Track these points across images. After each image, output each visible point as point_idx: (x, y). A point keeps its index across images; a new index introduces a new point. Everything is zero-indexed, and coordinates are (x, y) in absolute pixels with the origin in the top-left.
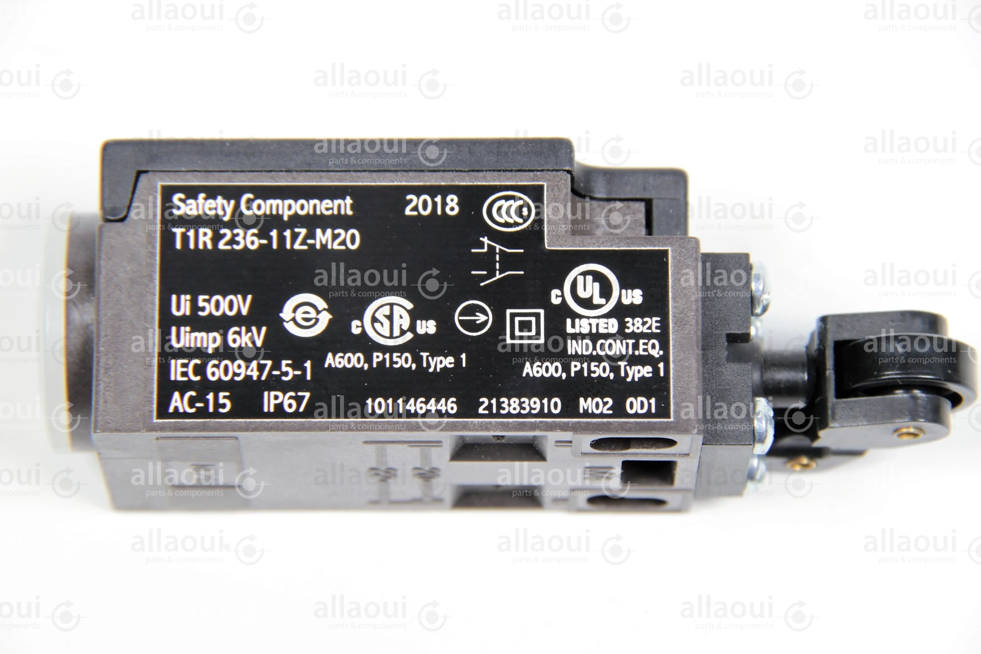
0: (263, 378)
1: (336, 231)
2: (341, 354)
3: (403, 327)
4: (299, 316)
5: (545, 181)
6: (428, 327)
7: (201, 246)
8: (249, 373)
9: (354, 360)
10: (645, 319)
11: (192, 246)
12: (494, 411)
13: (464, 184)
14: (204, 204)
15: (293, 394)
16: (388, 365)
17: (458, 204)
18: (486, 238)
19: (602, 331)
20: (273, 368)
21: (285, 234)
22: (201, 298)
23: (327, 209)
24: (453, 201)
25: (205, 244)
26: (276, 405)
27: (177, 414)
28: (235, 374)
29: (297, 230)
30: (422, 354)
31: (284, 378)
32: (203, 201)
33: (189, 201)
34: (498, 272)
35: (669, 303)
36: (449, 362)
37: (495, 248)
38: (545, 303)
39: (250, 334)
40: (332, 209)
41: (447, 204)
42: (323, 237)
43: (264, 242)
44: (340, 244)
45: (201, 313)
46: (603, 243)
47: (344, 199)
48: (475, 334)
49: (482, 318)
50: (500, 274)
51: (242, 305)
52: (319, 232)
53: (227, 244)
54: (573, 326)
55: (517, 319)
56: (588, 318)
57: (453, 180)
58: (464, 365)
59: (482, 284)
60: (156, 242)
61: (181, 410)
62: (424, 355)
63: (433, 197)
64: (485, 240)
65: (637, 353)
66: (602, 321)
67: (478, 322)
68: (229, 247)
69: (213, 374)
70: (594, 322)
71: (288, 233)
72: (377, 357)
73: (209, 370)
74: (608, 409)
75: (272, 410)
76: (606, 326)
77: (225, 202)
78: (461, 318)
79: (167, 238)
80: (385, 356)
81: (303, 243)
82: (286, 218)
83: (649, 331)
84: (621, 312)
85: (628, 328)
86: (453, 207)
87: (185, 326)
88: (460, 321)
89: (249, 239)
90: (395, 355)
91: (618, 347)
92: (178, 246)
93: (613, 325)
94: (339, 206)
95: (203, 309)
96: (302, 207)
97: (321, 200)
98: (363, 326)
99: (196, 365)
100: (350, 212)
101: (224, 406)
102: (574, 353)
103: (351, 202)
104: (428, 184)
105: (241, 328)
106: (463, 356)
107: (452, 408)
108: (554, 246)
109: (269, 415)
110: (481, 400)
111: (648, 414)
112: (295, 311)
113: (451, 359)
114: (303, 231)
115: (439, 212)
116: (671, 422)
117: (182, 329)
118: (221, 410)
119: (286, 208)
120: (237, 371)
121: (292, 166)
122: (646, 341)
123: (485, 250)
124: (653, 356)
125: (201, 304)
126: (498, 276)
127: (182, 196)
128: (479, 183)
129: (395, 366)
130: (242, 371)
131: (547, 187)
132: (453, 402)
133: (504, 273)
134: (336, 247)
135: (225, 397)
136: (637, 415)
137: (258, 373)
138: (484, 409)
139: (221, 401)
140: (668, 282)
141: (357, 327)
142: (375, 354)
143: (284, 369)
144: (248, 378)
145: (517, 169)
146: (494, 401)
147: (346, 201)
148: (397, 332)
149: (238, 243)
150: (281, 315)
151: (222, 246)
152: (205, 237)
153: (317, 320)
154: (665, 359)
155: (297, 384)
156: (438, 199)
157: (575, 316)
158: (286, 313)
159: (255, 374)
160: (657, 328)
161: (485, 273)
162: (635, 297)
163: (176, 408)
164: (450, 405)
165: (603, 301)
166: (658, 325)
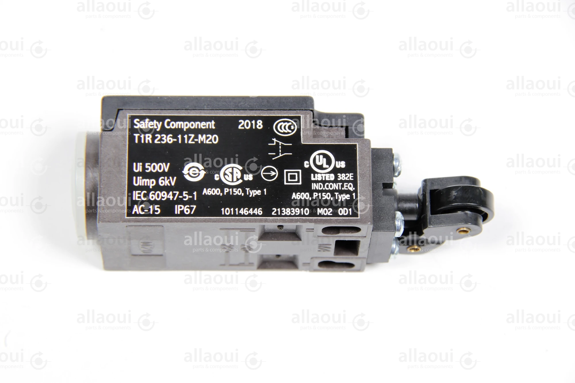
0: (175, 199)
1: (208, 136)
2: (210, 189)
3: (238, 177)
4: (191, 172)
5: (301, 115)
6: (249, 177)
7: (147, 142)
8: (168, 197)
9: (216, 192)
10: (347, 174)
11: (143, 142)
12: (279, 214)
13: (265, 115)
14: (148, 124)
15: (188, 206)
16: (231, 194)
17: (262, 124)
18: (275, 139)
19: (327, 179)
20: (179, 195)
21: (185, 137)
22: (147, 164)
23: (204, 126)
24: (260, 123)
25: (148, 141)
26: (181, 211)
27: (136, 215)
28: (162, 197)
29: (190, 135)
30: (246, 189)
31: (184, 199)
32: (148, 122)
33: (141, 122)
34: (280, 154)
35: (357, 167)
36: (258, 192)
37: (279, 143)
38: (302, 167)
39: (169, 180)
40: (206, 126)
41: (257, 124)
42: (201, 138)
43: (175, 140)
44: (209, 141)
45: (147, 171)
46: (327, 141)
47: (211, 122)
48: (270, 180)
49: (273, 173)
50: (281, 154)
51: (165, 167)
52: (200, 136)
53: (158, 141)
54: (314, 177)
55: (289, 174)
56: (321, 173)
57: (260, 114)
58: (265, 194)
59: (273, 159)
60: (127, 140)
61: (138, 213)
62: (248, 189)
63: (251, 121)
64: (275, 140)
65: (343, 189)
66: (327, 175)
67: (271, 175)
68: (159, 142)
69: (152, 197)
70: (324, 175)
71: (186, 136)
72: (226, 190)
73: (151, 195)
74: (330, 213)
75: (179, 213)
76: (329, 177)
77: (158, 123)
78: (264, 173)
79: (132, 138)
80: (230, 190)
81: (193, 140)
82: (185, 130)
83: (349, 179)
84: (336, 171)
85: (339, 178)
86: (260, 124)
87: (140, 176)
88: (263, 175)
89: (168, 139)
90: (234, 189)
91: (335, 186)
92: (137, 142)
93: (332, 177)
94: (209, 125)
95: (148, 169)
96: (192, 125)
97: (201, 122)
98: (220, 177)
99: (144, 194)
100: (214, 128)
101: (157, 211)
102: (315, 189)
103: (214, 123)
104: (249, 115)
105: (165, 177)
106: (265, 190)
107: (260, 213)
108: (305, 143)
109: (177, 215)
110: (273, 209)
111: (348, 215)
112: (189, 170)
113: (259, 191)
114: (193, 136)
115: (254, 128)
116: (359, 219)
117: (138, 177)
118: (156, 213)
119: (185, 125)
120: (163, 196)
121: (188, 107)
122: (347, 184)
123: (275, 144)
124: (350, 190)
125: (147, 167)
126: (280, 155)
127: (138, 120)
128: (272, 115)
129: (234, 194)
130: (166, 196)
131: (302, 117)
132: (260, 210)
133: (283, 154)
134: (207, 142)
135: (157, 207)
136: (343, 216)
137: (172, 197)
138: (274, 213)
139: (156, 209)
140: (357, 158)
141: (217, 177)
142: (225, 189)
143: (184, 195)
144: (168, 199)
145: (288, 109)
146: (279, 210)
147: (212, 123)
148: (235, 179)
149: (163, 141)
150: (183, 172)
151: (156, 142)
152: (149, 138)
153: (199, 174)
154: (356, 191)
155: (190, 202)
156: (253, 122)
157: (315, 173)
158: (185, 171)
159: (171, 198)
160: (352, 178)
161: (275, 154)
162: (342, 164)
163: (136, 212)
164: (259, 211)
165: (328, 166)
166: (353, 177)
